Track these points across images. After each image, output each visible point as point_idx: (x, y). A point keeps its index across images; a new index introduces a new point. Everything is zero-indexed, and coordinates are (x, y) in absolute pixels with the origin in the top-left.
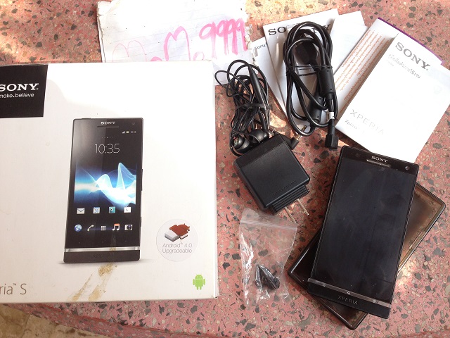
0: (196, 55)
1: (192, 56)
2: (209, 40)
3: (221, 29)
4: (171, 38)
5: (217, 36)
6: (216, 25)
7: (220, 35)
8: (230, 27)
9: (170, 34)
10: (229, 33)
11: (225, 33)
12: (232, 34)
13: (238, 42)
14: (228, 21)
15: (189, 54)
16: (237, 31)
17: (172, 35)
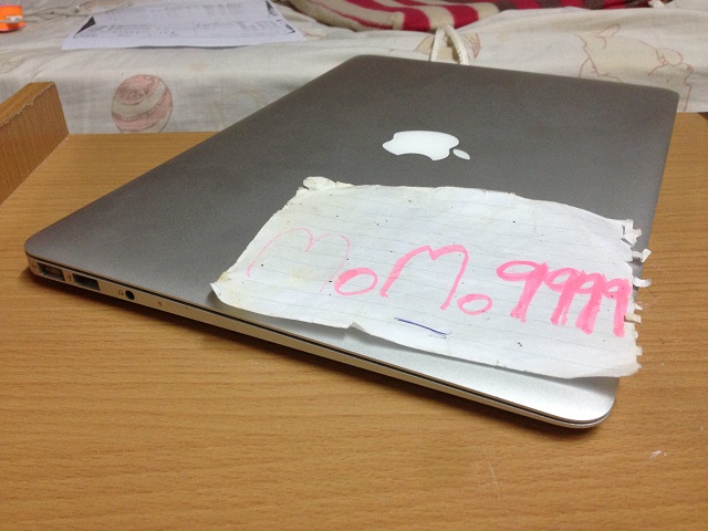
0: (470, 298)
1: (459, 295)
2: (522, 284)
3: (562, 279)
4: (427, 252)
5: (543, 287)
6: (550, 270)
7: (553, 287)
8: (589, 285)
9: (428, 248)
10: (587, 291)
11: (569, 289)
12: (587, 297)
13: (599, 315)
14: (588, 273)
15: (453, 291)
16: (603, 297)
17: (430, 250)
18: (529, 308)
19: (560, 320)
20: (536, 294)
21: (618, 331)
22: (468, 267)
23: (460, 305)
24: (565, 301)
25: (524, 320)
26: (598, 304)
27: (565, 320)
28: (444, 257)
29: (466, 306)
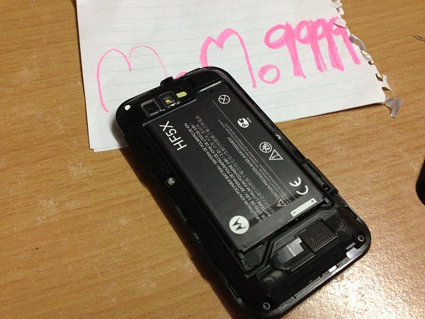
0: (263, 70)
1: (256, 73)
2: (285, 48)
3: (304, 33)
4: (212, 45)
5: (299, 45)
6: (294, 27)
7: (304, 41)
8: (320, 30)
9: (209, 40)
10: (321, 37)
11: (312, 39)
12: (325, 38)
14: (314, 20)
15: (250, 69)
16: (333, 35)
17: (214, 41)
18: (301, 64)
19: (322, 67)
20: (298, 52)
21: (356, 61)
22: (246, 46)
23: (262, 78)
24: (316, 50)
25: (305, 77)
26: (334, 43)
27: (325, 65)
28: (226, 44)
29: (266, 77)
